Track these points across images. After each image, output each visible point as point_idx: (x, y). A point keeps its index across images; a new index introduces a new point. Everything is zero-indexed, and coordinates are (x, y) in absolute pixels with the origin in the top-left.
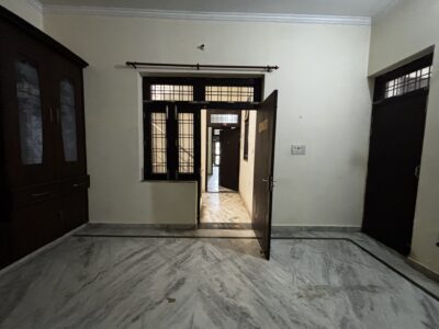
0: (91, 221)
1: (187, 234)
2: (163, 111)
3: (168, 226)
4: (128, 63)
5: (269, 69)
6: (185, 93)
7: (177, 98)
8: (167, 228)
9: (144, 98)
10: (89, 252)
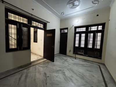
5: (48, 22)
9: (6, 17)
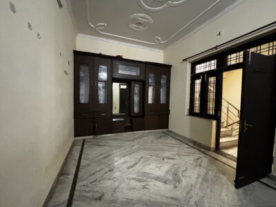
0: (170, 129)
1: (202, 150)
2: (199, 78)
3: (196, 142)
4: (183, 60)
6: (212, 65)
7: (207, 69)
8: (195, 143)
9: (191, 74)
10: (161, 137)
